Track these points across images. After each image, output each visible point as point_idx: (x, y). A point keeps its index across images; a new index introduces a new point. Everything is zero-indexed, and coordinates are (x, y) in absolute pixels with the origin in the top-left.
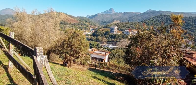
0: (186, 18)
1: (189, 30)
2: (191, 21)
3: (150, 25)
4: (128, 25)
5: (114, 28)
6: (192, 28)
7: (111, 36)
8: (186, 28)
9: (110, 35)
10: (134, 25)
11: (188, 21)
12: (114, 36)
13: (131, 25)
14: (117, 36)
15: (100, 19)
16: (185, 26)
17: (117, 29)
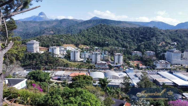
0: (124, 29)
1: (126, 42)
2: (128, 32)
3: (86, 37)
4: (57, 39)
5: (33, 44)
6: (129, 40)
7: (28, 57)
8: (124, 40)
9: (26, 55)
10: (64, 39)
11: (126, 32)
12: (32, 56)
13: (61, 38)
14: (37, 56)
15: (21, 29)
16: (123, 37)
17: (38, 45)
